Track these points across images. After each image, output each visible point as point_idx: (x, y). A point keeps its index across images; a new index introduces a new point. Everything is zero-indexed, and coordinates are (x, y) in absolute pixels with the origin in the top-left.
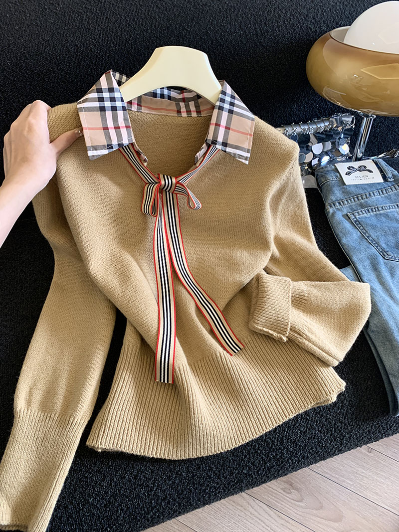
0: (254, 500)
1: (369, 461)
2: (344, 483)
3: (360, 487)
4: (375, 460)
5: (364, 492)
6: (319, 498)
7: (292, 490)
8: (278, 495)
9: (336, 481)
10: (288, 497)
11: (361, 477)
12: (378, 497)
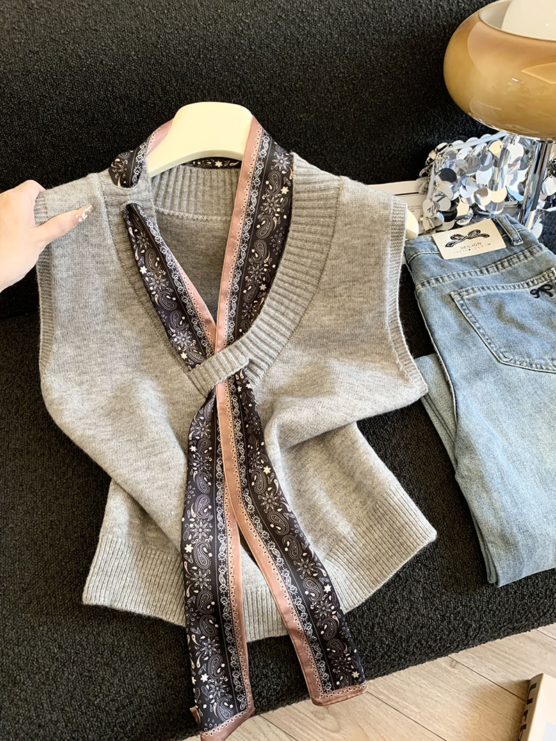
0: (269, 726)
1: (450, 680)
2: (405, 710)
3: (430, 717)
4: (460, 679)
5: (435, 725)
6: (365, 729)
7: (326, 716)
8: (305, 720)
9: (396, 706)
10: (319, 725)
11: (433, 702)
12: (455, 733)
